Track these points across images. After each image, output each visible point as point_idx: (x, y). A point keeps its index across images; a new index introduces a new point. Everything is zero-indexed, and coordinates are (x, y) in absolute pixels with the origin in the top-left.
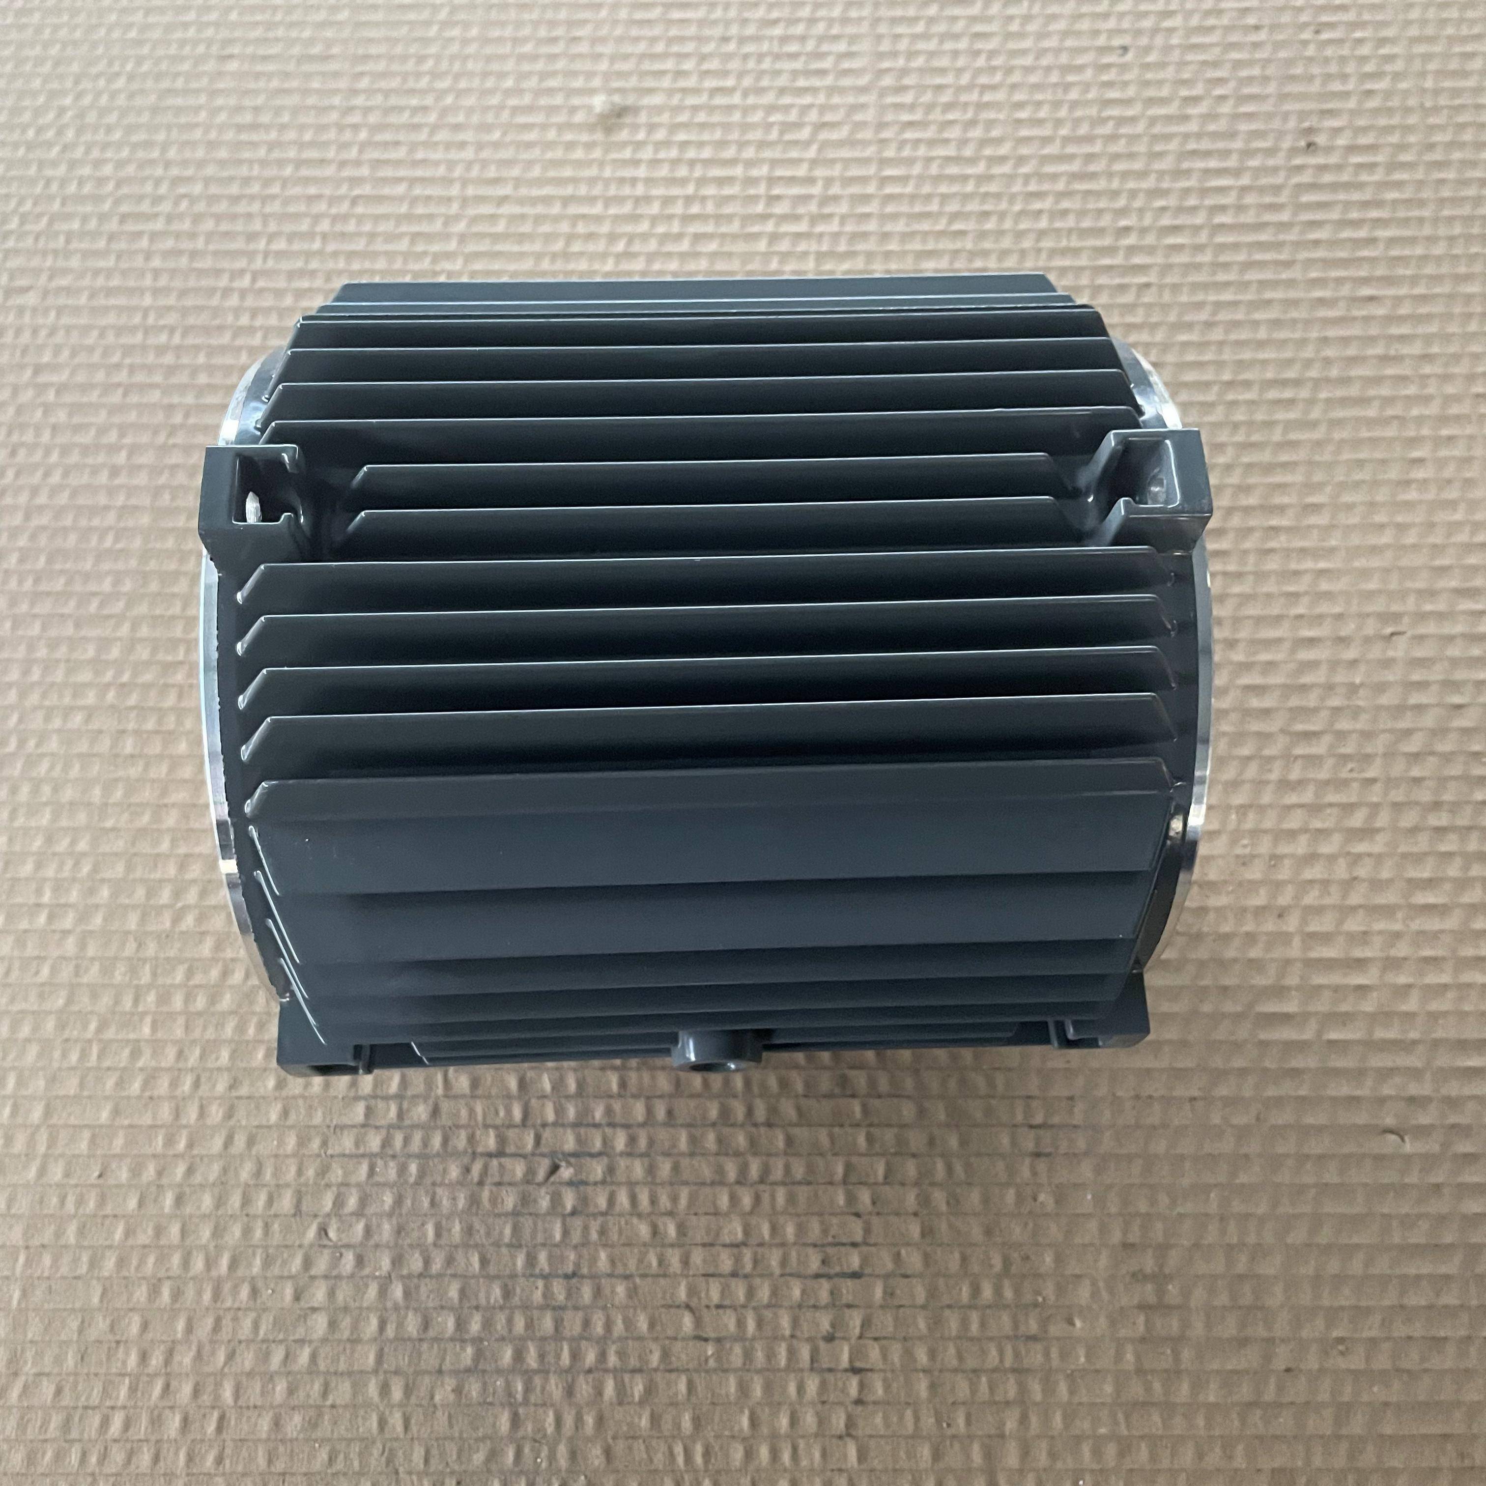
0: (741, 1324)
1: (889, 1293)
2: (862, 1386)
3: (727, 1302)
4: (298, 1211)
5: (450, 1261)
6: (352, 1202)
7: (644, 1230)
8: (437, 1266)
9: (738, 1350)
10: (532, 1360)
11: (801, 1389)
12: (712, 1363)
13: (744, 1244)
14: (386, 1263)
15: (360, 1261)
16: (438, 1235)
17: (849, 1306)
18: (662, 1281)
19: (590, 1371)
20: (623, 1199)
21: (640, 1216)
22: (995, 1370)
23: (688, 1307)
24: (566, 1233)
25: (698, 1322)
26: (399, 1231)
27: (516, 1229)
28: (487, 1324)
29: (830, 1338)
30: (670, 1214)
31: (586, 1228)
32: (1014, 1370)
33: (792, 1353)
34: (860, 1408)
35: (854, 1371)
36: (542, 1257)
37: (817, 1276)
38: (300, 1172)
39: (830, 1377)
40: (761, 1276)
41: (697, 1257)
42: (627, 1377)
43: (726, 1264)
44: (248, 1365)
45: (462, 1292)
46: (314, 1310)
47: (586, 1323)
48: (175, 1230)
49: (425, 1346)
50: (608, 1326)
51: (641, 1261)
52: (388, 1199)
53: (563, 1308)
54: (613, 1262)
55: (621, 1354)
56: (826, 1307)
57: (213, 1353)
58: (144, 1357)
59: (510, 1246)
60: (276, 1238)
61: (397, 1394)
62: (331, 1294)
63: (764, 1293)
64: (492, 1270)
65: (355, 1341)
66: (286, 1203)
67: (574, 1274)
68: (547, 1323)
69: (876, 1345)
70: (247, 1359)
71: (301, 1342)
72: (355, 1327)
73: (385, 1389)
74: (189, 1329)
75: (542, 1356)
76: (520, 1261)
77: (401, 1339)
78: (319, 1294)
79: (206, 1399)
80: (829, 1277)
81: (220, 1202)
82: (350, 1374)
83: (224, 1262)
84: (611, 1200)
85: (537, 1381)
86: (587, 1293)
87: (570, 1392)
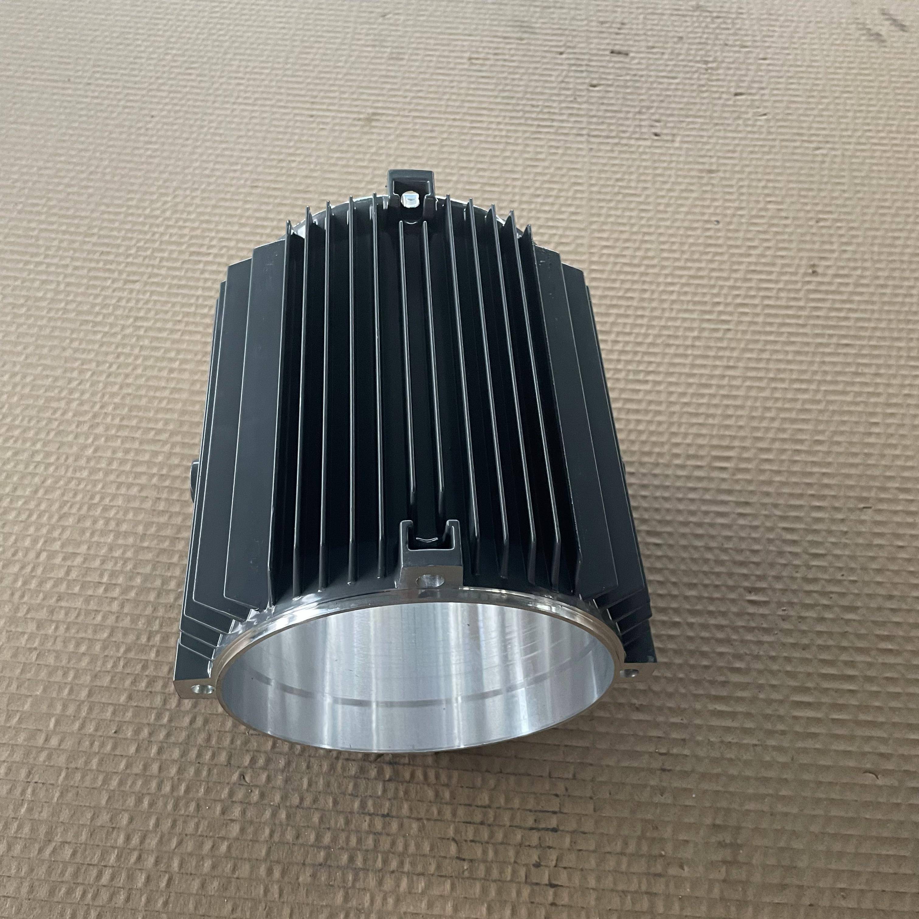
0: (485, 852)
1: (573, 842)
2: (555, 895)
3: (477, 839)
4: (229, 763)
5: (315, 800)
6: (261, 762)
7: (430, 794)
8: (307, 802)
9: (482, 867)
10: (359, 863)
11: (519, 893)
12: (466, 874)
13: (489, 807)
14: (277, 798)
15: (262, 795)
16: (310, 785)
17: (550, 847)
18: (439, 823)
19: (393, 872)
20: (419, 774)
21: (429, 785)
22: (636, 892)
23: (454, 840)
24: (385, 791)
25: (459, 850)
26: (287, 781)
27: (356, 786)
28: (334, 839)
29: (537, 865)
30: (447, 785)
31: (397, 789)
32: (647, 893)
33: (514, 872)
34: (554, 908)
35: (552, 886)
36: (370, 803)
37: (532, 829)
38: (232, 742)
39: (536, 888)
40: (499, 826)
41: (461, 812)
42: (415, 878)
43: (478, 818)
44: (189, 849)
45: (321, 820)
46: (232, 821)
47: (393, 844)
48: (155, 768)
49: (296, 848)
50: (406, 846)
51: (427, 811)
52: (282, 763)
53: (380, 834)
54: (411, 809)
55: (412, 864)
56: (536, 847)
57: (170, 840)
58: (128, 838)
59: (352, 795)
60: (215, 778)
61: (277, 874)
62: (244, 812)
63: (499, 836)
64: (340, 808)
65: (255, 841)
66: (223, 757)
67: (388, 815)
68: (370, 842)
69: (565, 872)
70: (190, 846)
71: (223, 838)
72: (255, 833)
73: (270, 871)
74: (157, 825)
75: (365, 860)
76: (356, 805)
77: (282, 843)
78: (236, 812)
79: (162, 867)
80: (538, 829)
81: (184, 754)
82: (249, 860)
83: (183, 788)
84: (412, 775)
85: (361, 874)
86: (395, 826)
87: (380, 883)
